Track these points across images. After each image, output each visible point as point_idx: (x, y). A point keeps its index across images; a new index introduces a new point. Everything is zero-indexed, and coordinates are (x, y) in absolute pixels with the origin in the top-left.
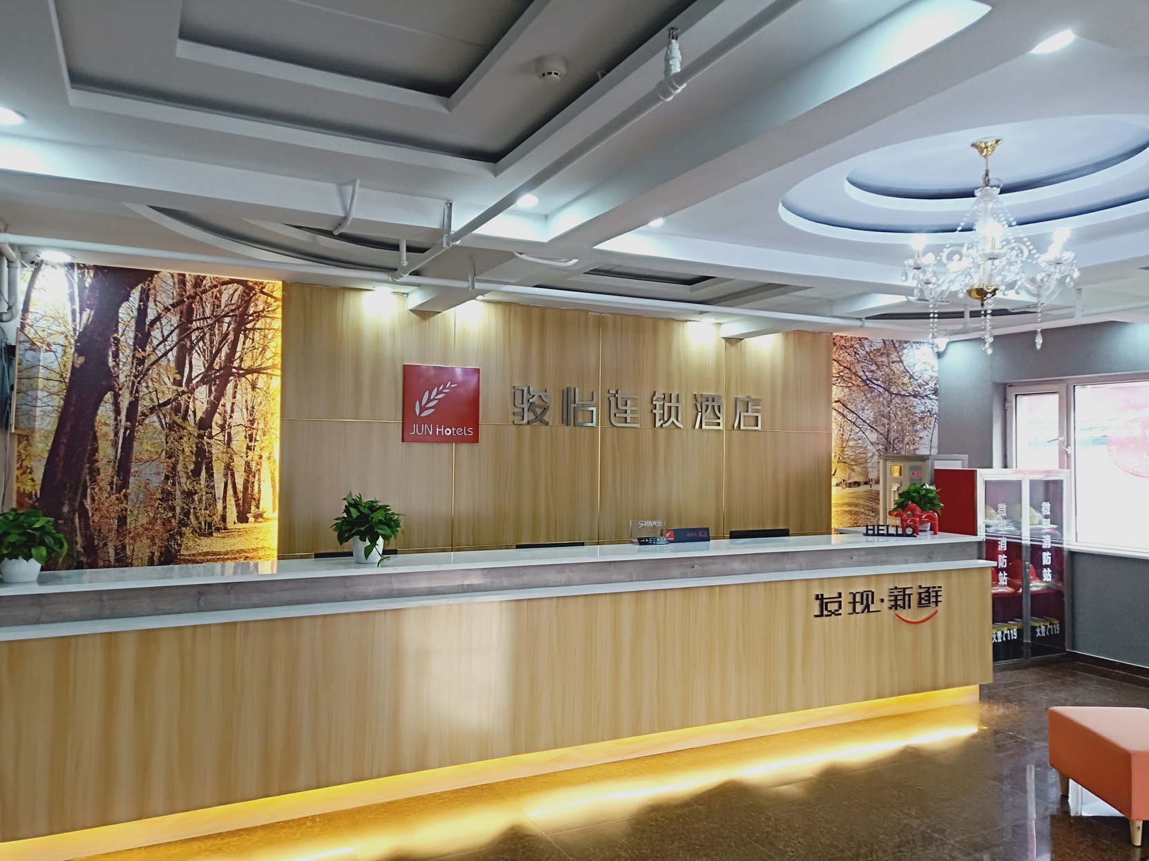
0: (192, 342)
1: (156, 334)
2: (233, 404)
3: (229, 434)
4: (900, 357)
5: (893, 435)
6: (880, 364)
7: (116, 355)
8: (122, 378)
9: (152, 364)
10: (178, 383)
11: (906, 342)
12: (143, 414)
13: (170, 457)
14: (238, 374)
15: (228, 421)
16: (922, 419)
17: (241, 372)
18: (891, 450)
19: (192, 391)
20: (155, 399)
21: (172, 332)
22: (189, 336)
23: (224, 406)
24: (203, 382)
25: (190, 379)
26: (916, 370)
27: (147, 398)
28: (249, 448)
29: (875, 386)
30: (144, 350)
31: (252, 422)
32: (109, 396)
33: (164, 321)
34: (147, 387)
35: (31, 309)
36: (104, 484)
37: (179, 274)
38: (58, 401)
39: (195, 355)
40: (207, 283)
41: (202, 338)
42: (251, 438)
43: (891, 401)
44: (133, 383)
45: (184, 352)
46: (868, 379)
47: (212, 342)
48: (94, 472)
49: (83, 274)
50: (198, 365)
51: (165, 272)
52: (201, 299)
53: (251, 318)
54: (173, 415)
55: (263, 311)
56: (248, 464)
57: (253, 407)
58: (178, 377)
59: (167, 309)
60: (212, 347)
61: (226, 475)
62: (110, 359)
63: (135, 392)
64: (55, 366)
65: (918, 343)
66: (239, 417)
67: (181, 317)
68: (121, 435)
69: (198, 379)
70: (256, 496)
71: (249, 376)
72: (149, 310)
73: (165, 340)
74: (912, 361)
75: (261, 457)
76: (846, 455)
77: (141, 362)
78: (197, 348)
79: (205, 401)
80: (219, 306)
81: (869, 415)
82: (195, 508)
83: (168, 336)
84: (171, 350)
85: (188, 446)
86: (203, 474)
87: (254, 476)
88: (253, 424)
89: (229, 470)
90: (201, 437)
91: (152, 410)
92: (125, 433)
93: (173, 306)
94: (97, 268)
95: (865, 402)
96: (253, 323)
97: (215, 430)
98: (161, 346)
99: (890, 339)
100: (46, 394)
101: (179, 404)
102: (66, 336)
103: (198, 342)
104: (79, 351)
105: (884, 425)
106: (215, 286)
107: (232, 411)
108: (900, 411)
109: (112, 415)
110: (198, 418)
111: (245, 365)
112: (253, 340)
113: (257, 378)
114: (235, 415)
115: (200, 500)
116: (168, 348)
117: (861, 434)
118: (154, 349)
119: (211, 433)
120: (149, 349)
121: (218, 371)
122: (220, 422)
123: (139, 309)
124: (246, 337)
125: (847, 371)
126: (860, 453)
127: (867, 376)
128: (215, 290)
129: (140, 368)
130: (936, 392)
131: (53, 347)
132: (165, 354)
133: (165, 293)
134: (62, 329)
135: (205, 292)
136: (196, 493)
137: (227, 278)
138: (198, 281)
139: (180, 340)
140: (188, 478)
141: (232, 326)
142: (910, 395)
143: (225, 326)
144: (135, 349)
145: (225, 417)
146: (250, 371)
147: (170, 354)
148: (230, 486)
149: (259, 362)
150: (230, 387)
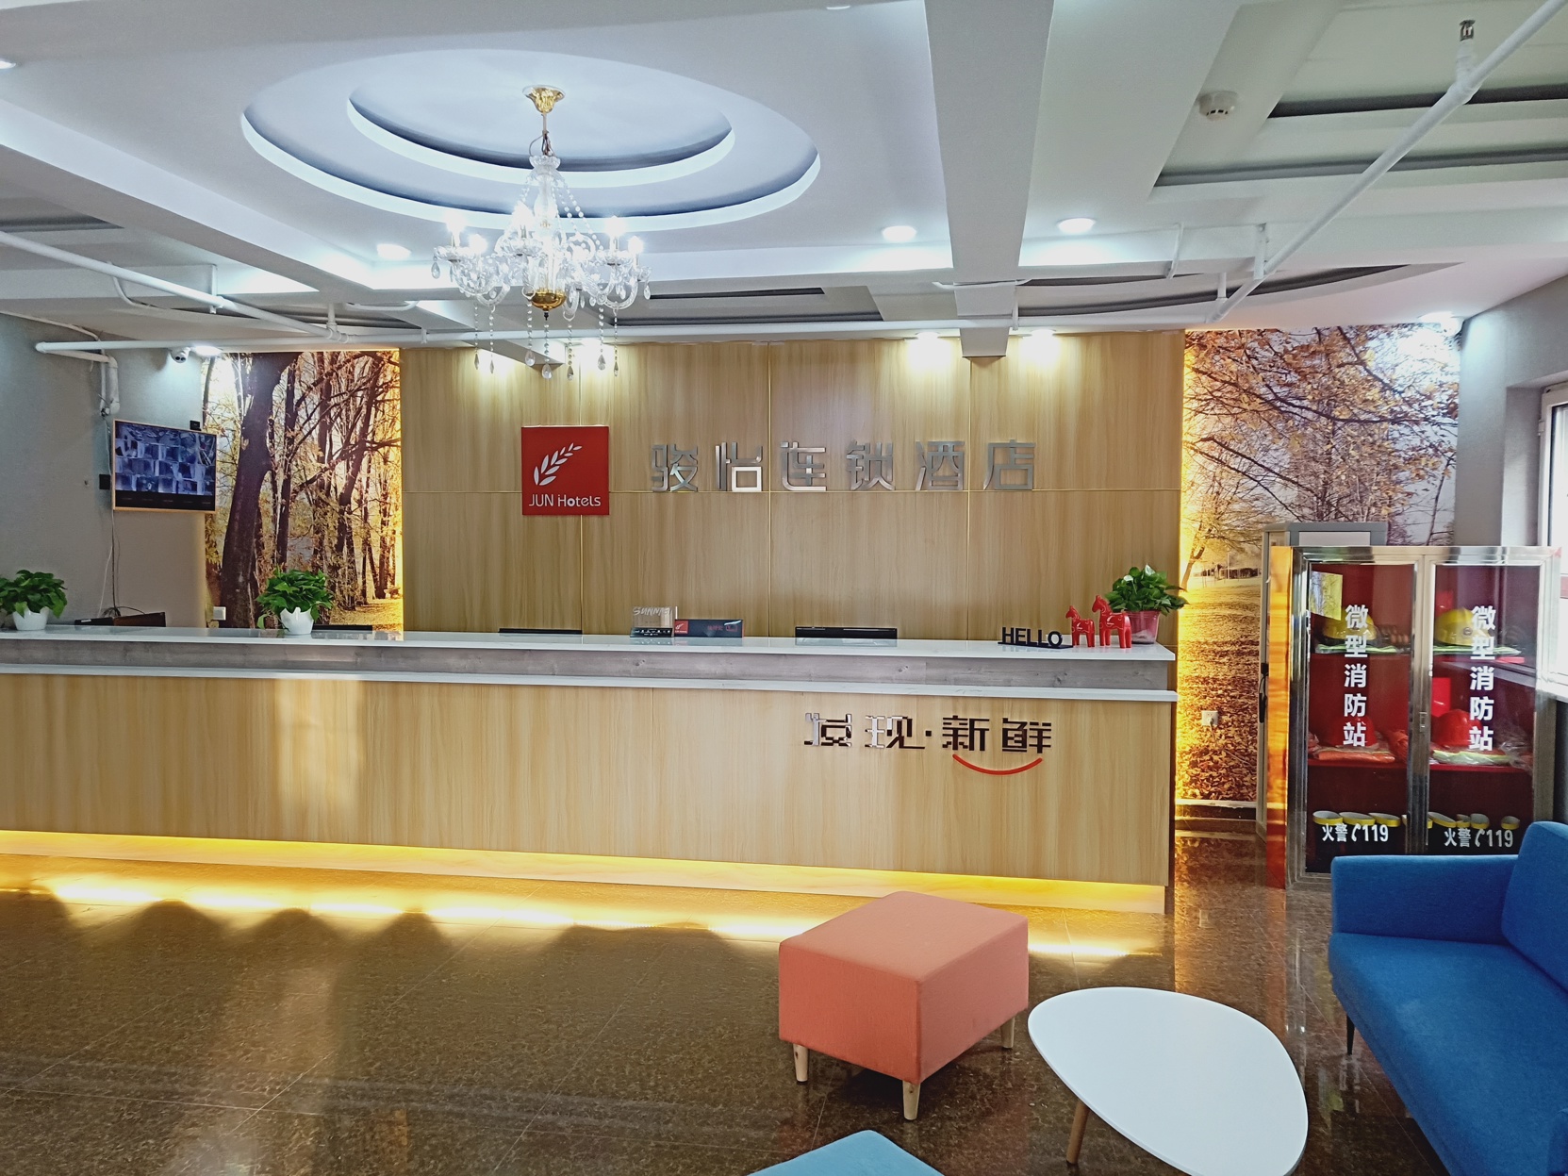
0: (331, 419)
1: (302, 413)
2: (368, 478)
3: (366, 509)
4: (1357, 355)
5: (1335, 491)
6: (1308, 370)
7: (272, 437)
8: (277, 458)
9: (300, 443)
10: (321, 460)
11: (1373, 328)
12: (295, 491)
13: (317, 533)
14: (372, 447)
15: (365, 496)
16: (1409, 461)
17: (374, 446)
18: (1332, 516)
19: (333, 468)
20: (303, 477)
21: (315, 409)
22: (329, 413)
23: (360, 481)
24: (342, 458)
25: (331, 456)
26: (1401, 376)
27: (297, 475)
28: (383, 523)
29: (1296, 410)
30: (293, 430)
31: (385, 496)
32: (268, 476)
33: (308, 400)
34: (297, 465)
35: (209, 399)
36: (267, 557)
37: (318, 353)
38: (231, 482)
39: (334, 432)
40: (341, 358)
41: (339, 415)
42: (385, 513)
43: (1334, 432)
44: (286, 461)
45: (325, 429)
46: (1277, 398)
47: (348, 417)
48: (260, 546)
49: (244, 362)
50: (337, 439)
51: (307, 353)
52: (337, 375)
53: (381, 390)
54: (318, 491)
55: (391, 382)
56: (383, 539)
57: (386, 482)
58: (321, 454)
59: (310, 389)
60: (348, 423)
61: (364, 550)
62: (268, 440)
63: (287, 470)
64: (228, 450)
65: (1405, 326)
66: (374, 492)
67: (321, 396)
68: (279, 511)
69: (337, 455)
70: (391, 572)
71: (381, 450)
72: (296, 391)
73: (309, 419)
74: (1390, 359)
75: (394, 533)
76: (1226, 525)
77: (291, 441)
78: (335, 424)
79: (344, 476)
80: (352, 381)
81: (1280, 457)
82: (339, 582)
83: (312, 414)
84: (314, 428)
85: (332, 521)
86: (345, 549)
87: (389, 552)
88: (386, 499)
89: (367, 544)
90: (342, 512)
91: (302, 486)
92: (281, 509)
93: (314, 384)
94: (254, 355)
95: (1270, 438)
96: (382, 395)
97: (354, 505)
98: (307, 425)
99: (1334, 325)
100: (223, 475)
101: (323, 480)
102: (235, 422)
103: (336, 419)
104: (245, 435)
105: (1316, 475)
106: (349, 361)
107: (368, 486)
108: (1358, 448)
109: (271, 493)
110: (338, 494)
111: (377, 439)
112: (383, 412)
113: (388, 451)
114: (370, 490)
115: (344, 574)
116: (312, 426)
117: (1259, 490)
118: (301, 428)
119: (350, 508)
120: (297, 428)
121: (354, 446)
122: (358, 498)
123: (288, 391)
124: (377, 409)
125: (1230, 388)
126: (1258, 522)
127: (1275, 394)
128: (348, 365)
129: (290, 448)
130: (1452, 411)
131: (226, 432)
132: (310, 433)
133: (308, 374)
134: (231, 415)
135: (340, 368)
136: (339, 567)
137: (358, 351)
138: (335, 356)
139: (322, 417)
140: (333, 552)
141: (365, 400)
142: (1383, 419)
143: (359, 399)
144: (286, 430)
145: (361, 492)
146: (382, 444)
147: (314, 432)
148: (368, 561)
149: (389, 435)
150: (365, 461)
